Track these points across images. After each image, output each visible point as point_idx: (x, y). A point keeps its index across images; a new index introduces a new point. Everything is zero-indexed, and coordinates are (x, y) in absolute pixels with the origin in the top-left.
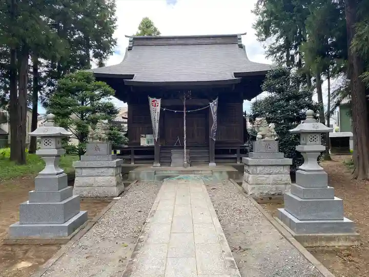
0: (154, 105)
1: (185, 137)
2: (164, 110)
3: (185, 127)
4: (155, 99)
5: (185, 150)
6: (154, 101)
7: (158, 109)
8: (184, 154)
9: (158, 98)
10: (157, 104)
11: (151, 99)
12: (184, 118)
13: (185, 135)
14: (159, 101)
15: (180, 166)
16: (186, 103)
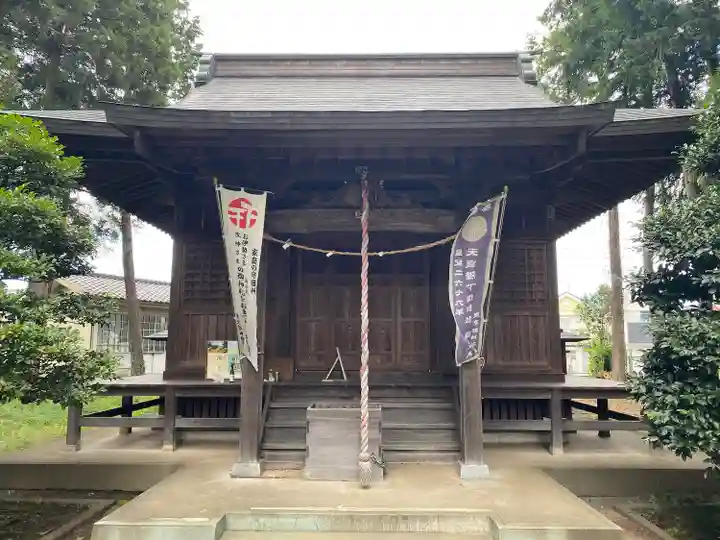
0: (239, 217)
1: (365, 358)
2: (285, 247)
3: (365, 314)
4: (242, 194)
5: (365, 410)
6: (236, 204)
7: (256, 236)
8: (359, 428)
9: (254, 189)
10: (250, 217)
11: (226, 196)
12: (364, 275)
13: (365, 347)
14: (258, 203)
15: (340, 476)
16: (370, 222)
